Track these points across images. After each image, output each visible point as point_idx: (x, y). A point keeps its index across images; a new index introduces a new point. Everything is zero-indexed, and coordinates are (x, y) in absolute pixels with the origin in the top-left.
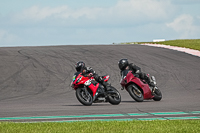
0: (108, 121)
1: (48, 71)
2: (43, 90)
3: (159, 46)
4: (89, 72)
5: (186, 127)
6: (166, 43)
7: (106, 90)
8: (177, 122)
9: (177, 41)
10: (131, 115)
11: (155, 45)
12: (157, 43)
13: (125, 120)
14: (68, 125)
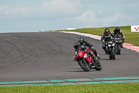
0: (36, 85)
5: (90, 89)
6: (76, 31)
7: (94, 61)
8: (84, 86)
9: (84, 29)
12: (70, 31)
13: (48, 85)
14: (9, 89)
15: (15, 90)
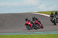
0: (21, 35)
1: (4, 21)
2: (2, 26)
3: (36, 13)
4: (29, 21)
6: (38, 12)
7: (34, 26)
8: (41, 35)
9: (41, 12)
10: (28, 33)
11: (35, 13)
12: (35, 12)
13: (26, 34)
14: (9, 36)
15: (12, 37)
